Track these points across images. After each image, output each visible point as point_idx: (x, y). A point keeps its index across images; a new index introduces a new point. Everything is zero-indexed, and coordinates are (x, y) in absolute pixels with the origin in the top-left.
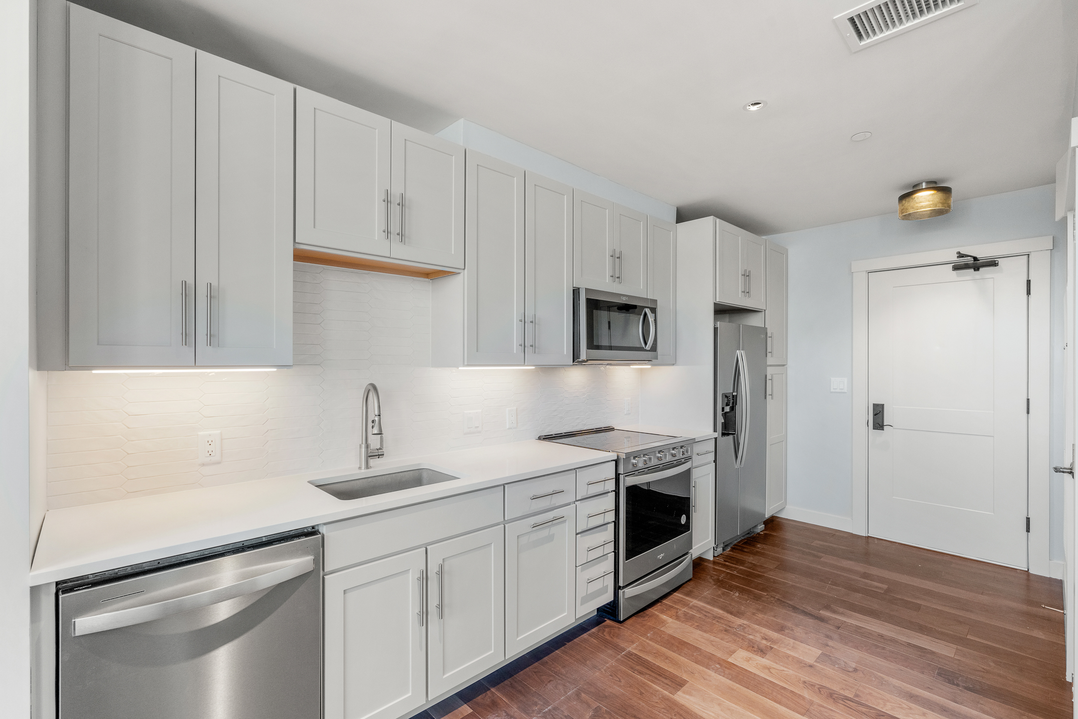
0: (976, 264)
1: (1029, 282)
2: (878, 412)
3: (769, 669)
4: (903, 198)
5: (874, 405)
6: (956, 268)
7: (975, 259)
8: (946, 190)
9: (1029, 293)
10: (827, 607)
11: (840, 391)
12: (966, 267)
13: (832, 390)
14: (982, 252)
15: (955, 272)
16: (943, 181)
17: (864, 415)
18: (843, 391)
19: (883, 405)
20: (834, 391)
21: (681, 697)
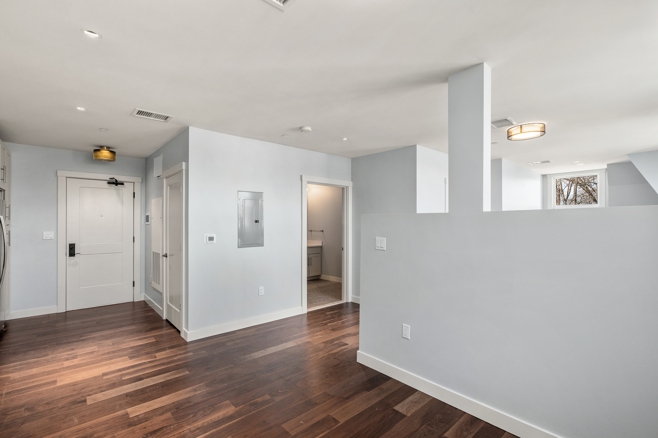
0: (116, 183)
1: (134, 193)
2: (72, 248)
3: (84, 359)
4: (96, 151)
5: (70, 244)
6: (109, 183)
7: (116, 181)
8: (113, 153)
9: (134, 197)
10: (81, 336)
11: (50, 238)
12: (113, 183)
13: (44, 238)
14: (119, 179)
15: (108, 185)
16: (112, 148)
17: (64, 250)
18: (51, 238)
19: (74, 244)
20: (45, 238)
21: (58, 384)
